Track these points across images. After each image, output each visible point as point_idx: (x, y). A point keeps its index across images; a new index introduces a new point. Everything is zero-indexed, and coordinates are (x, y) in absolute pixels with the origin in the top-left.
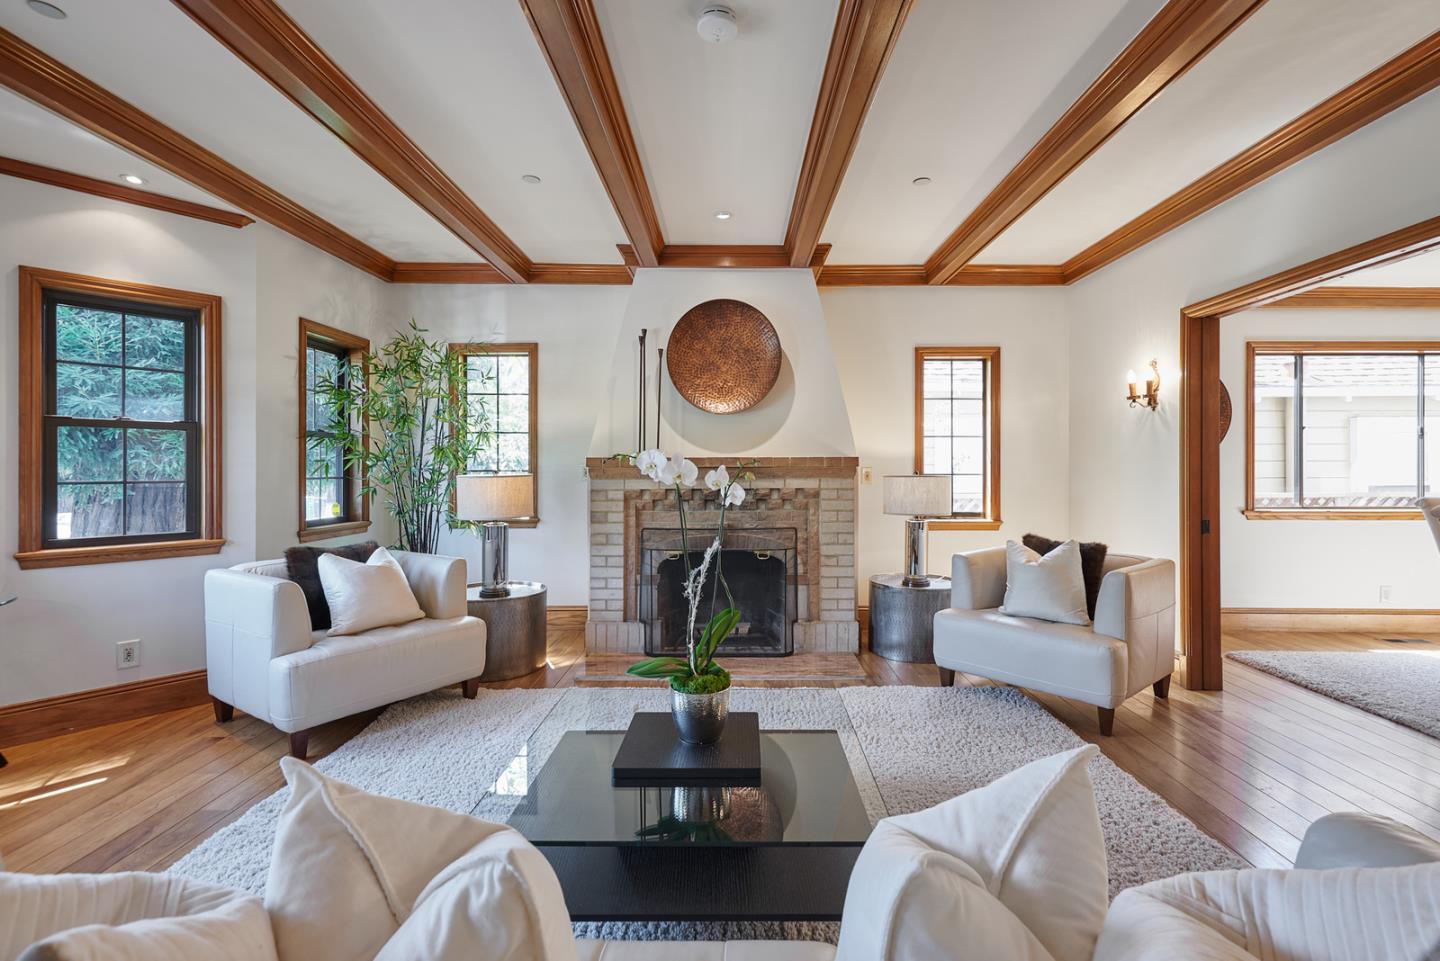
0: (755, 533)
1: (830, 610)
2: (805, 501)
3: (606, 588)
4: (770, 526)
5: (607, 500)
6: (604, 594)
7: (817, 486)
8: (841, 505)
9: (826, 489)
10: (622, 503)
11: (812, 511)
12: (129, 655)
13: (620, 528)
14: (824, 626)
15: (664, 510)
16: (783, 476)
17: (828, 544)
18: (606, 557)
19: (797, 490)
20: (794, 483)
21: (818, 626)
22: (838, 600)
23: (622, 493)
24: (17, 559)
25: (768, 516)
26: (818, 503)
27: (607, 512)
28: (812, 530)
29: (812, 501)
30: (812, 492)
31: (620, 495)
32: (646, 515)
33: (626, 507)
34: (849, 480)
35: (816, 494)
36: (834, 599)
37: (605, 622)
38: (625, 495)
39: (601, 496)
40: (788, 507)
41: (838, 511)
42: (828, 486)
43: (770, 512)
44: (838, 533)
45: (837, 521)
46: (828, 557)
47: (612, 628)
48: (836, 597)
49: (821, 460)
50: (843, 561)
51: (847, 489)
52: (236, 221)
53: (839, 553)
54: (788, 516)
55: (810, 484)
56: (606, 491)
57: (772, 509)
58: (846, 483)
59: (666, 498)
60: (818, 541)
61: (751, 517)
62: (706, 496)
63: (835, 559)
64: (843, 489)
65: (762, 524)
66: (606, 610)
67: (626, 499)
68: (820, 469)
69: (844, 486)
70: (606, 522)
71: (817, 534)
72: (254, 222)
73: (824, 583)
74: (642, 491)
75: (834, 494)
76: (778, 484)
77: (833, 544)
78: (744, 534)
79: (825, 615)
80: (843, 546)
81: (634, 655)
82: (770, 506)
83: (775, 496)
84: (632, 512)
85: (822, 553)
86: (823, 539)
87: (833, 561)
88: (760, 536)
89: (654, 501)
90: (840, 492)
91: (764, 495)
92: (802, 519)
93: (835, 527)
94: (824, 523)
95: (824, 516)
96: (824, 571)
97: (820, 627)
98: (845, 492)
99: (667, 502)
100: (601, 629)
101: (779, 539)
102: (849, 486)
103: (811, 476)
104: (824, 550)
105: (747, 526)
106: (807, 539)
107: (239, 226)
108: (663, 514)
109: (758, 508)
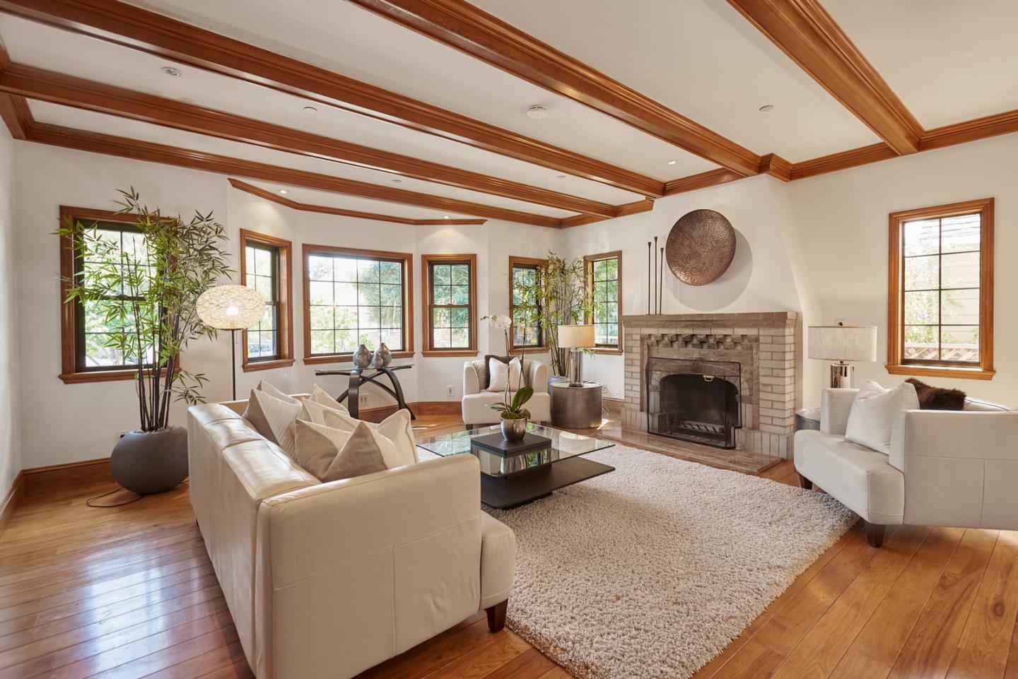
0: (718, 365)
1: (766, 424)
2: (749, 344)
3: (632, 390)
4: (727, 360)
5: (632, 340)
6: (631, 394)
7: (757, 334)
8: (775, 348)
9: (764, 336)
10: (639, 342)
11: (754, 351)
12: (450, 391)
13: (638, 357)
14: (760, 434)
15: (663, 347)
16: (733, 326)
17: (764, 376)
18: (632, 372)
19: (742, 336)
20: (740, 332)
21: (756, 434)
22: (772, 417)
23: (639, 336)
24: (423, 353)
25: (726, 354)
26: (758, 346)
27: (632, 347)
28: (755, 365)
29: (754, 344)
30: (753, 337)
31: (638, 337)
32: (654, 349)
33: (642, 344)
34: (781, 330)
35: (757, 339)
36: (769, 416)
37: (631, 410)
38: (641, 337)
39: (629, 338)
40: (739, 348)
41: (772, 352)
42: (765, 333)
43: (727, 351)
44: (773, 369)
45: (772, 359)
46: (766, 385)
47: (634, 414)
48: (771, 415)
49: (758, 314)
50: (776, 389)
51: (779, 336)
52: (481, 222)
53: (773, 383)
54: (739, 354)
55: (752, 332)
56: (632, 334)
57: (727, 349)
58: (778, 331)
59: (663, 340)
60: (759, 373)
61: (714, 353)
62: (684, 338)
63: (770, 387)
64: (776, 336)
65: (722, 359)
66: (632, 403)
67: (642, 339)
68: (757, 320)
69: (778, 334)
70: (632, 352)
71: (758, 368)
72: (487, 220)
73: (762, 403)
74: (650, 335)
75: (769, 340)
76: (728, 331)
77: (769, 376)
78: (711, 365)
79: (762, 427)
80: (776, 379)
81: (641, 431)
82: (726, 347)
83: (729, 340)
84: (646, 347)
85: (761, 382)
86: (762, 372)
87: (769, 389)
88: (721, 367)
89: (657, 341)
90: (774, 338)
91: (720, 339)
92: (750, 356)
93: (770, 364)
94: (763, 361)
95: (762, 355)
96: (762, 395)
97: (757, 435)
98: (778, 338)
99: (664, 342)
100: (628, 413)
101: (733, 370)
102: (780, 334)
103: (752, 326)
104: (762, 380)
105: (712, 359)
106: (752, 371)
107: (482, 224)
108: (663, 349)
109: (718, 348)
